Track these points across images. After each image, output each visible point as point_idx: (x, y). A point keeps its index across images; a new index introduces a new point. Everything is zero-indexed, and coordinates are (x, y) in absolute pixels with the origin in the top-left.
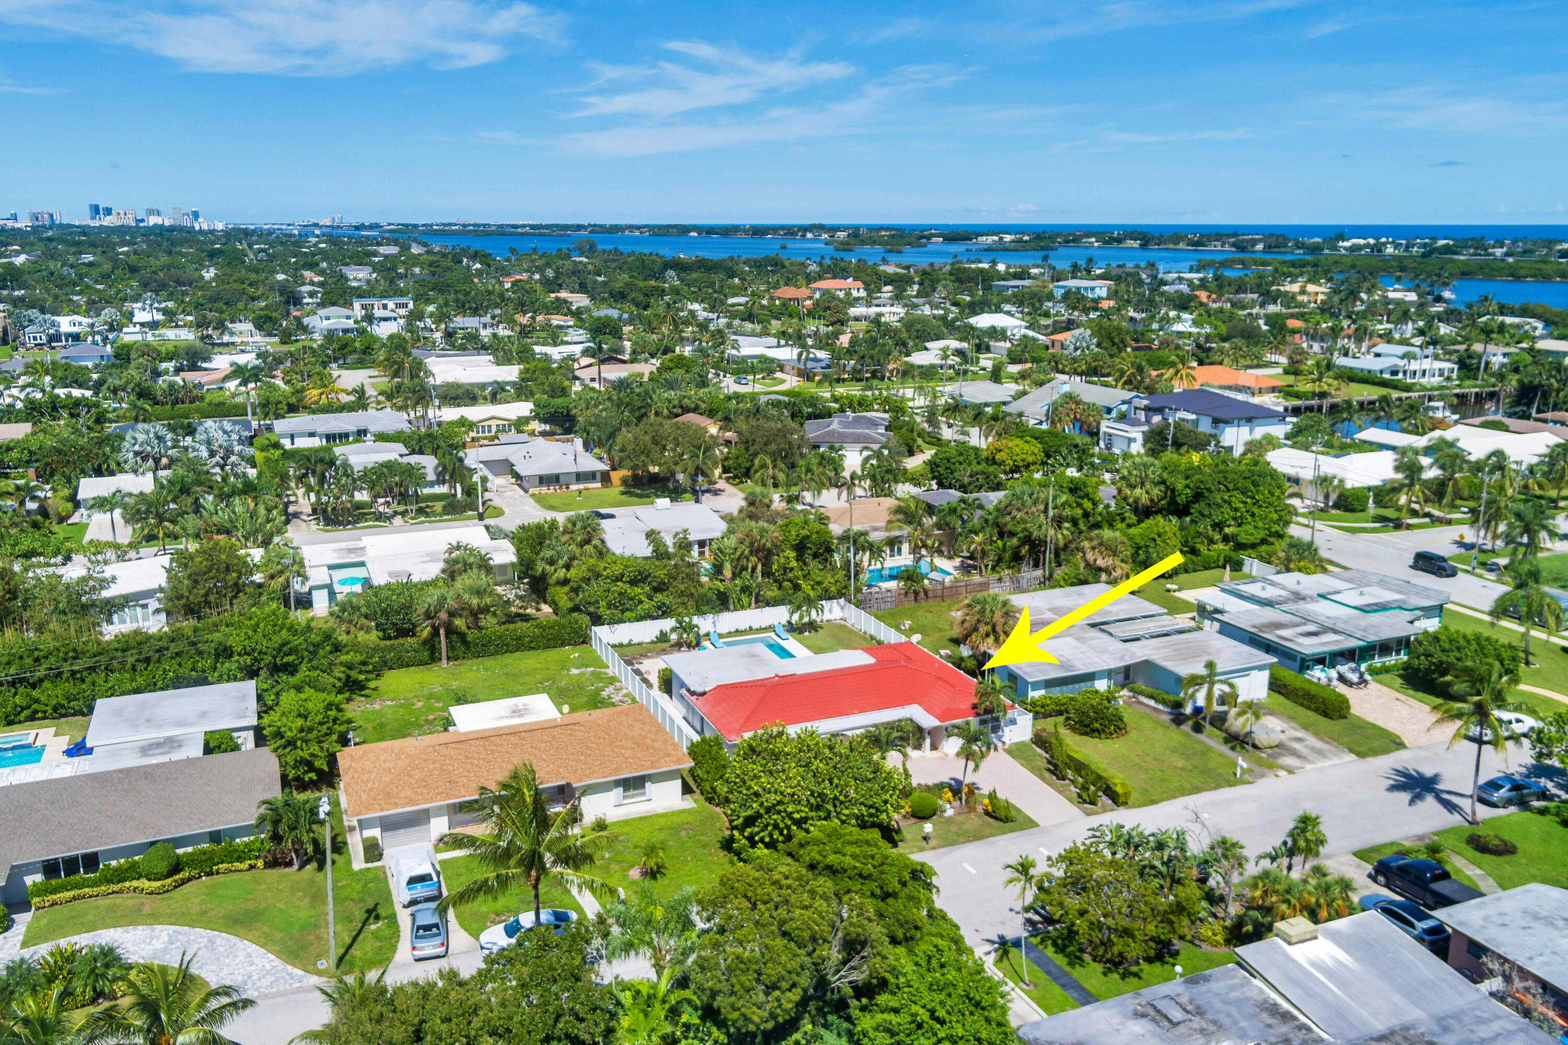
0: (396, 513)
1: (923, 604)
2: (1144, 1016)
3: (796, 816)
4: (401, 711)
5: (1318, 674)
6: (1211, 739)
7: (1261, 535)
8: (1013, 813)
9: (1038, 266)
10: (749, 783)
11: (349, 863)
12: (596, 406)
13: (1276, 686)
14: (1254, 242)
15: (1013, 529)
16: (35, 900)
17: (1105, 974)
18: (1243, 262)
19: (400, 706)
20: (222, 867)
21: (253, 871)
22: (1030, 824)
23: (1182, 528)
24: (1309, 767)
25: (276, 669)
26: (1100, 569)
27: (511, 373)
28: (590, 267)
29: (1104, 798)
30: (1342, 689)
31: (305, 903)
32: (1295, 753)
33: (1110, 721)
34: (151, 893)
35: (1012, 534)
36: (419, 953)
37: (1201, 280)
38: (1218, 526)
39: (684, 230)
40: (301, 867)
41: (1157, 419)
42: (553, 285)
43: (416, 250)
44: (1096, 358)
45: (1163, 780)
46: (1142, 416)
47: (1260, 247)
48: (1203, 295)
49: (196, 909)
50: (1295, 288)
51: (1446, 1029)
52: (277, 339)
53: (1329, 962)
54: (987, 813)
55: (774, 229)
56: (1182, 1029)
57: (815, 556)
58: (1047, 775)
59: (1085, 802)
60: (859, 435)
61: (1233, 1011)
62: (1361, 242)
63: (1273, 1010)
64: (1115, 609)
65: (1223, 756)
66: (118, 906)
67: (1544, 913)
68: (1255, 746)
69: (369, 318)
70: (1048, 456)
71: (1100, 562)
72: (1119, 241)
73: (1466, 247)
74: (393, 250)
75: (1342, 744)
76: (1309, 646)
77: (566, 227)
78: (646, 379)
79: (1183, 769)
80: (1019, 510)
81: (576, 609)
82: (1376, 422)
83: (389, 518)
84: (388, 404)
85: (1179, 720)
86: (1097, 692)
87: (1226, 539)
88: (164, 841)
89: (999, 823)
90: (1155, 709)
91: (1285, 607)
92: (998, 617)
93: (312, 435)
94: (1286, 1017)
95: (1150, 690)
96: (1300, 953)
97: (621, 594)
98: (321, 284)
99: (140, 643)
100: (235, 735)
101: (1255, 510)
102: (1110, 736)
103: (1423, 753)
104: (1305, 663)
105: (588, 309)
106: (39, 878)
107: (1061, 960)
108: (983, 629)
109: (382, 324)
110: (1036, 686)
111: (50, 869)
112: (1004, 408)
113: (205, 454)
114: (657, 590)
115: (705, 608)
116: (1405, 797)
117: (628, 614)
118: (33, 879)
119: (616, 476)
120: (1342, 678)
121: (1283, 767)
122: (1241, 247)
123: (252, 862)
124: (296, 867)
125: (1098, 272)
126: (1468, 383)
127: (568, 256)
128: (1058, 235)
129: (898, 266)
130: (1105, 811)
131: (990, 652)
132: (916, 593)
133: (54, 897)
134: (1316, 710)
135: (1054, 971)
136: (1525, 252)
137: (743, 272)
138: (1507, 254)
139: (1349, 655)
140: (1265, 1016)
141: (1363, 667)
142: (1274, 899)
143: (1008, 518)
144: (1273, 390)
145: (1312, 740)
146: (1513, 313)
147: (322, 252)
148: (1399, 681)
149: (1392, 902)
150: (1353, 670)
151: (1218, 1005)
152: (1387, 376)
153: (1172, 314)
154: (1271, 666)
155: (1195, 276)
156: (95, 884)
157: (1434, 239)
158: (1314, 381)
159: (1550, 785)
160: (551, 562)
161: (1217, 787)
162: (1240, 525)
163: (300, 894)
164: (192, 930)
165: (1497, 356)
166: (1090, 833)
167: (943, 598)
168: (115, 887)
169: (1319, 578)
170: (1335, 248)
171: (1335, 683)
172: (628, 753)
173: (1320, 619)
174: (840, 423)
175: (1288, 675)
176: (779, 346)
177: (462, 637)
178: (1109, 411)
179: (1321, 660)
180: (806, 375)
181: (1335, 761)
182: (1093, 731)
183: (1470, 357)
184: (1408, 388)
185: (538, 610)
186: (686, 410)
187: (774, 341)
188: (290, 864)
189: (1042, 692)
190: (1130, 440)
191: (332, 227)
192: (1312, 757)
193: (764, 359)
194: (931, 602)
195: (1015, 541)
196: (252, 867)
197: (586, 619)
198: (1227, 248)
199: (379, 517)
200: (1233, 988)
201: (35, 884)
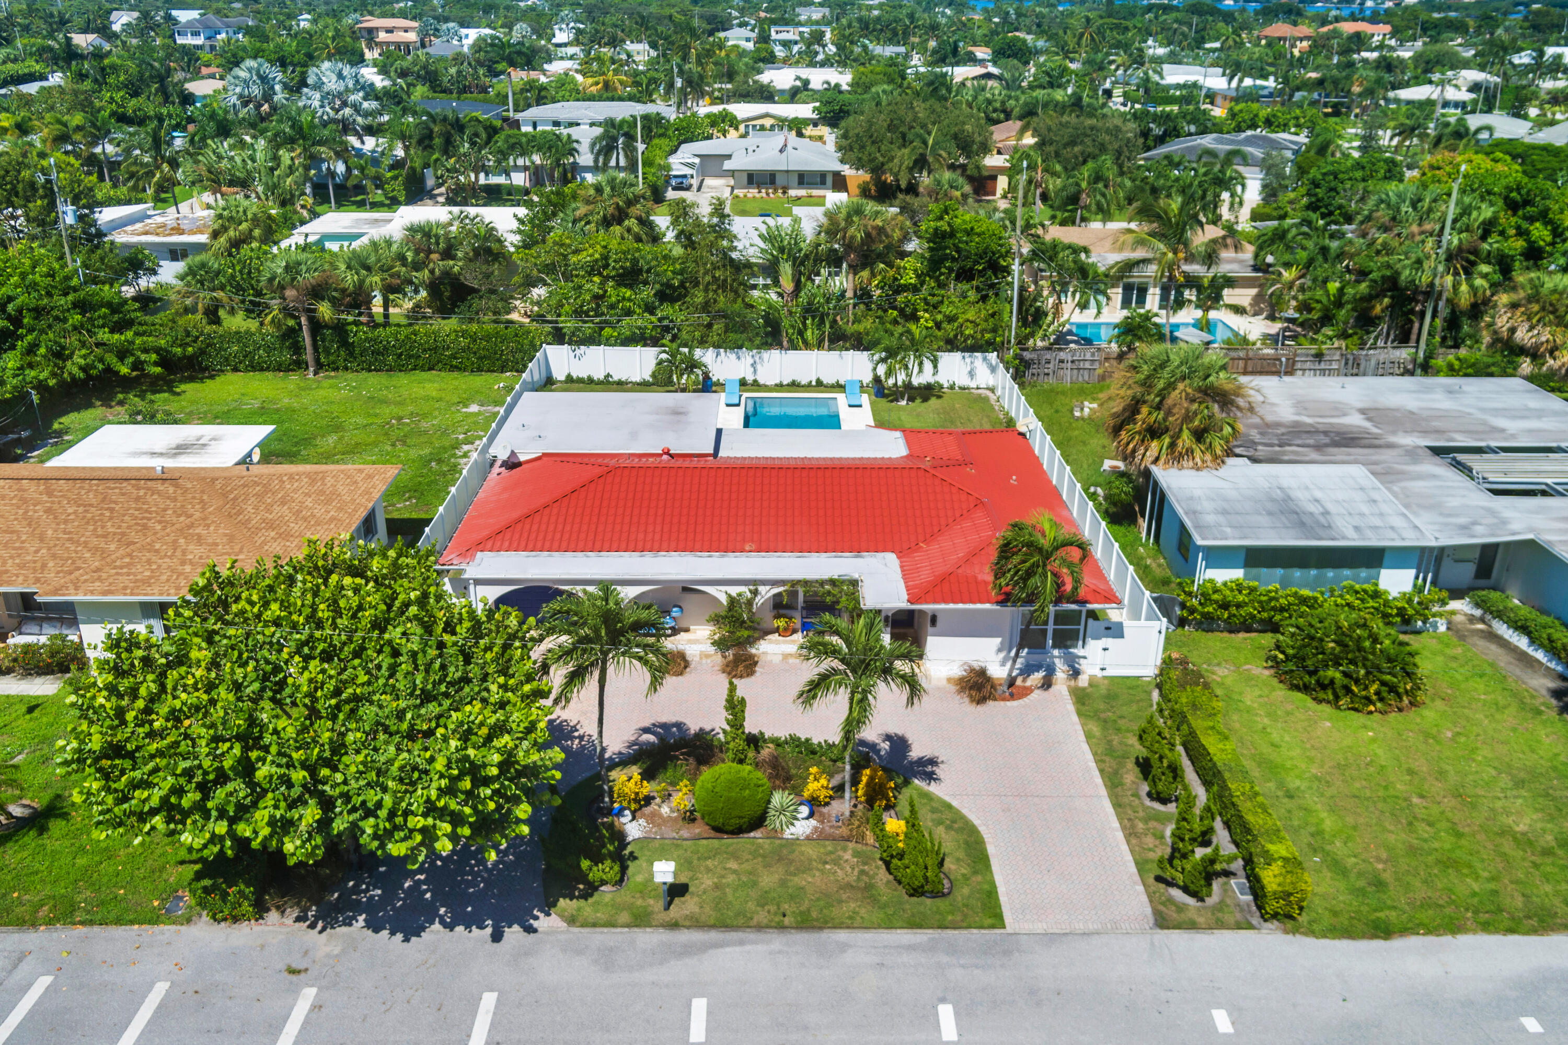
26: (1522, 351)
29: (1237, 880)
33: (1373, 670)
59: (1175, 880)
64: (1512, 426)
71: (1523, 336)
86: (1376, 595)
90: (1523, 657)
95: (1525, 612)
102: (1361, 705)
110: (1226, 556)
113: (316, 103)
114: (663, 297)
117: (607, 331)
119: (855, 181)
130: (1218, 924)
186: (1010, 116)
187: (1219, 71)
189: (1237, 574)
195: (1364, 286)
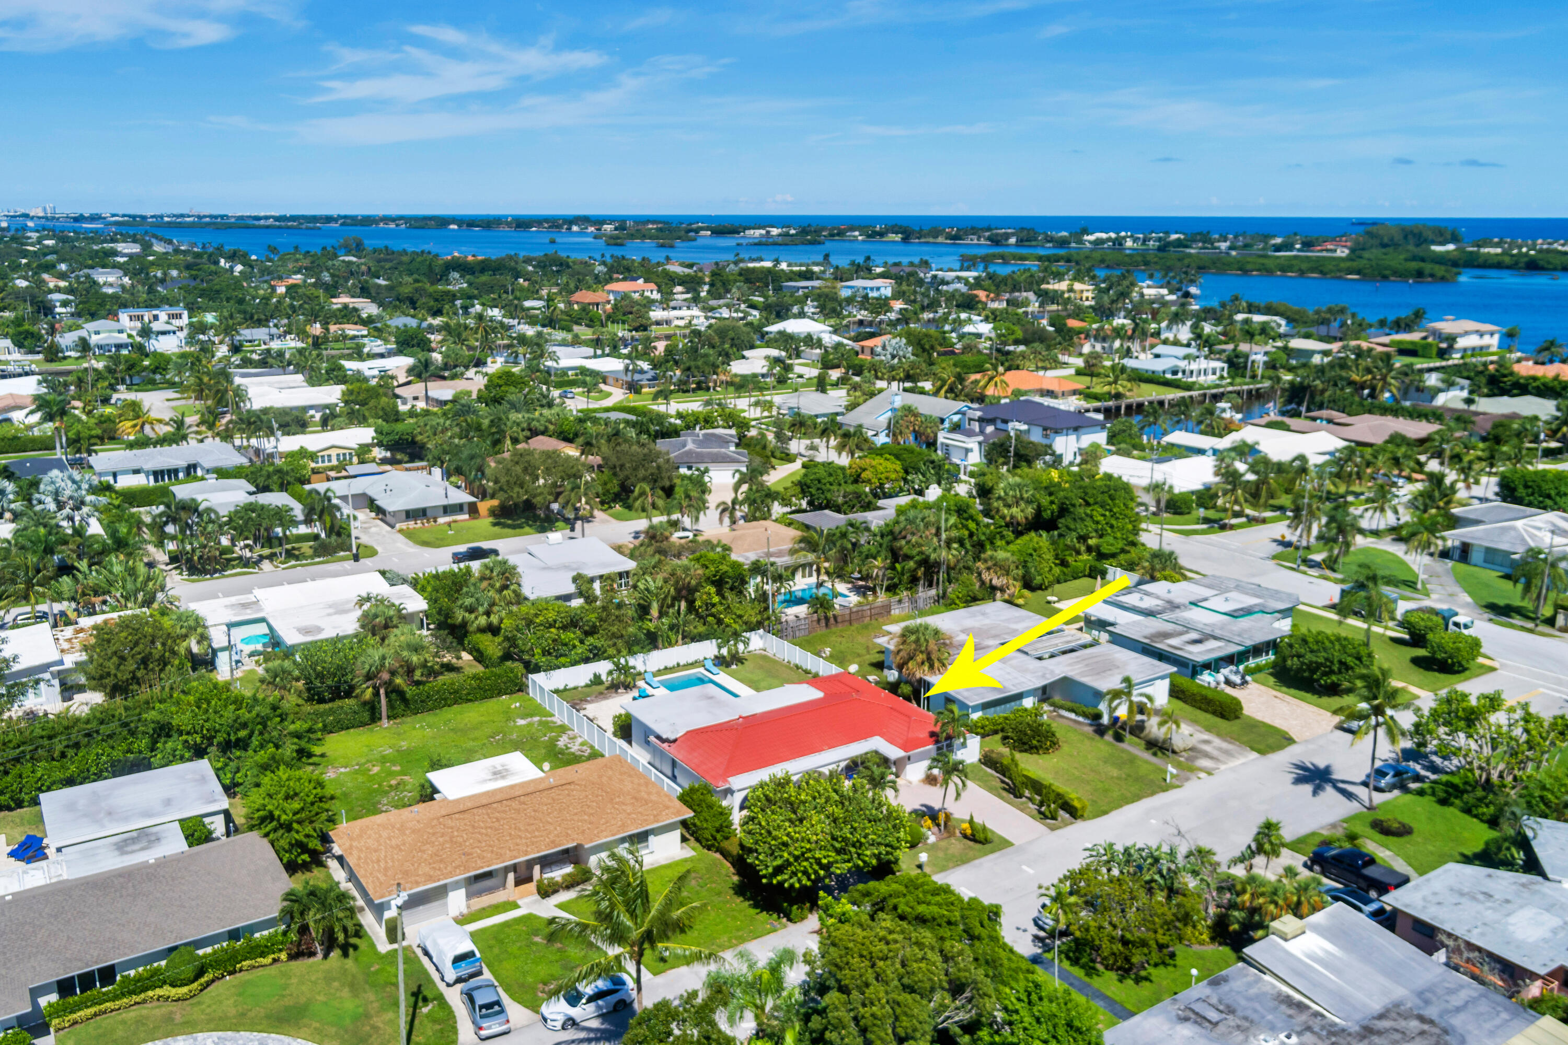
0: (262, 558)
1: (834, 629)
2: (1186, 1019)
3: (824, 861)
4: (361, 779)
5: (1206, 678)
6: (1132, 746)
7: (1120, 544)
8: (989, 835)
9: (817, 264)
10: (774, 833)
11: (372, 946)
12: (443, 432)
13: (1176, 692)
14: (1007, 236)
15: (909, 552)
16: (55, 1022)
17: (1120, 981)
18: (1002, 257)
19: (356, 772)
20: (246, 963)
21: (278, 965)
22: (1005, 844)
23: (1053, 543)
24: (1223, 767)
25: (226, 747)
26: (993, 588)
27: (332, 394)
28: (364, 268)
29: (1061, 812)
30: (1229, 690)
31: (346, 992)
32: (1207, 755)
33: (1045, 737)
34: (179, 1000)
35: (908, 557)
36: (484, 1033)
37: (976, 278)
38: (1083, 538)
39: (442, 222)
40: (326, 956)
41: (990, 429)
42: (332, 290)
43: (159, 248)
44: (913, 365)
45: (1106, 791)
46: (976, 426)
47: (1013, 240)
48: (982, 295)
49: (232, 1012)
50: (1063, 286)
51: (1427, 1002)
52: (40, 357)
53: (1321, 954)
54: (965, 836)
55: (538, 221)
56: (1221, 1028)
57: (732, 589)
58: (1005, 794)
59: (1046, 817)
60: (717, 454)
61: (1257, 1006)
62: (1104, 236)
63: (1288, 1001)
65: (1147, 762)
66: (147, 1018)
67: (1466, 890)
68: (1174, 752)
69: (146, 332)
70: (907, 472)
71: (995, 582)
72: (882, 234)
73: (1195, 241)
74: (135, 249)
75: (1243, 743)
76: (1198, 653)
77: (314, 219)
78: (474, 396)
79: (1119, 778)
80: (913, 534)
81: (507, 656)
82: (1178, 424)
83: (257, 563)
84: (210, 434)
85: (1101, 731)
86: (1025, 710)
87: (1089, 549)
88: (186, 944)
89: (978, 846)
90: (1076, 721)
91: (1165, 616)
92: (932, 646)
93: (136, 472)
94: (1301, 1007)
95: (1069, 704)
96: (1295, 947)
97: (554, 641)
98: (70, 291)
99: (67, 728)
100: (207, 820)
101: (1114, 522)
102: (1048, 751)
103: (1311, 746)
104: (1196, 669)
105: (380, 318)
106: (54, 997)
107: (1078, 972)
108: (920, 657)
109: (161, 337)
110: (975, 709)
111: (65, 987)
112: (839, 418)
113: (52, 506)
114: (587, 634)
115: (635, 649)
116: (1308, 788)
117: (562, 660)
118: (48, 1000)
119: (484, 507)
120: (1228, 682)
121: (1202, 769)
122: (996, 241)
123: (275, 956)
124: (320, 955)
125: (879, 270)
126: (1238, 380)
127: (335, 256)
128: (823, 229)
129: (682, 265)
130: (1066, 825)
131: (928, 678)
132: (827, 619)
133: (74, 1016)
134: (1214, 713)
135: (1076, 983)
136: (1246, 246)
137: (528, 273)
138: (1231, 248)
139: (1230, 660)
140: (1283, 1007)
141: (1241, 668)
142: (1261, 900)
143: (903, 542)
144: (1075, 392)
145: (1217, 742)
146: (1259, 311)
147: (52, 250)
148: (1272, 680)
149: (1336, 889)
150: (1237, 672)
151: (1243, 1002)
152: (1169, 376)
153: (963, 316)
154: (1171, 675)
155: (971, 275)
156: (116, 998)
157: (1167, 233)
158: (1110, 384)
159: (1418, 768)
160: (471, 610)
161: (1153, 793)
162: (1101, 536)
163: (336, 984)
164: (237, 1035)
165: (1258, 354)
166: (1087, 853)
167: (850, 622)
168: (136, 998)
169: (1183, 585)
170: (1081, 242)
171: (1223, 686)
172: (629, 809)
173: (1200, 626)
174: (694, 442)
175: (1184, 681)
176: (595, 356)
177: (401, 694)
178: (942, 421)
179: (1207, 666)
180: (633, 388)
181: (1242, 760)
182: (1032, 748)
183: (1237, 356)
184: (1189, 387)
185: (459, 658)
186: (534, 433)
187: (590, 351)
188: (312, 954)
189: (981, 714)
190: (967, 451)
191: (46, 218)
192: (1222, 757)
193: (583, 371)
194: (840, 627)
195: (911, 564)
196: (275, 961)
197: (518, 667)
198: (982, 241)
199: (246, 563)
200: (1250, 985)
201: (50, 1005)
